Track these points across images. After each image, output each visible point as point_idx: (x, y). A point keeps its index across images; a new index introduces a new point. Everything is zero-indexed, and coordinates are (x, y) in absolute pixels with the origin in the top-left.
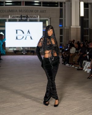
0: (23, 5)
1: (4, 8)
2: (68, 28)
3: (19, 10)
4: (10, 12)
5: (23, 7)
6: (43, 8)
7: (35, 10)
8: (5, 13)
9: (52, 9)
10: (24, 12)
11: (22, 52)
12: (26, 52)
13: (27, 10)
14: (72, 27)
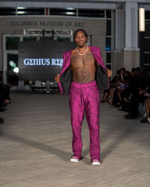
0: (47, 14)
1: (16, 18)
2: (120, 52)
3: (41, 22)
4: (27, 24)
5: (47, 17)
6: (79, 19)
7: (67, 22)
8: (17, 26)
9: (93, 20)
10: (49, 25)
11: (45, 90)
12: (51, 90)
13: (53, 22)
14: (125, 49)
